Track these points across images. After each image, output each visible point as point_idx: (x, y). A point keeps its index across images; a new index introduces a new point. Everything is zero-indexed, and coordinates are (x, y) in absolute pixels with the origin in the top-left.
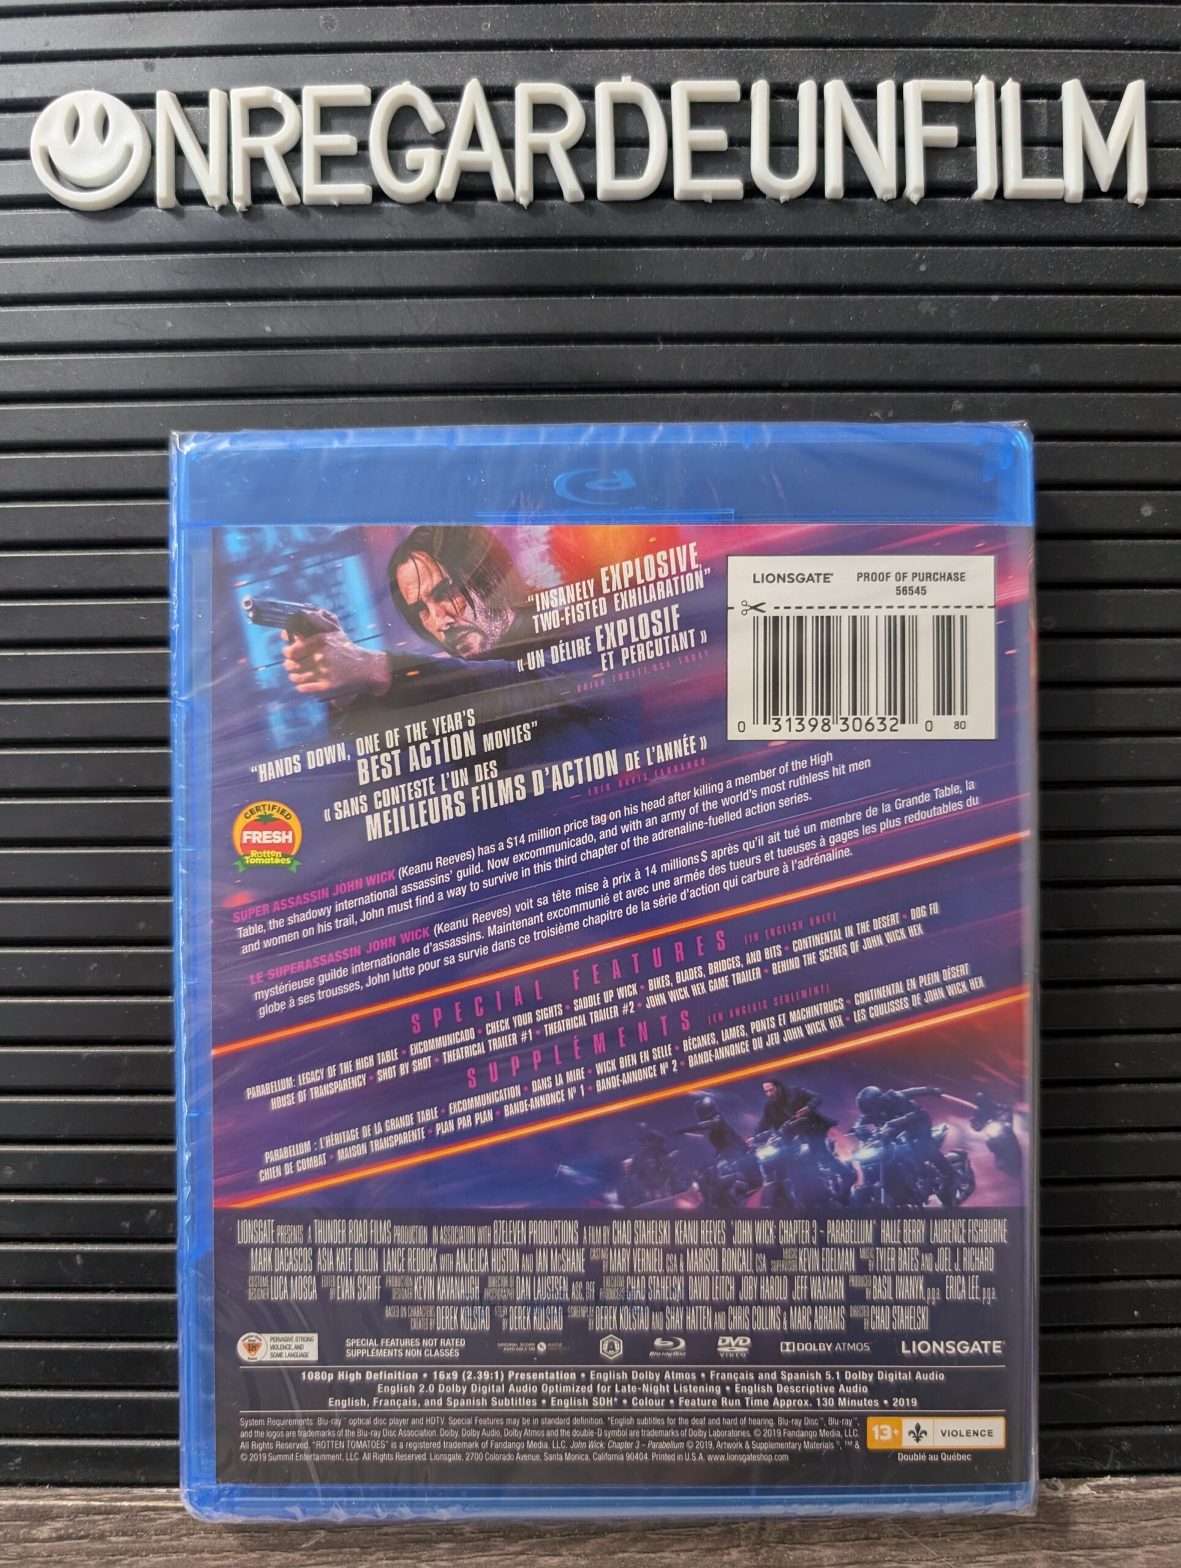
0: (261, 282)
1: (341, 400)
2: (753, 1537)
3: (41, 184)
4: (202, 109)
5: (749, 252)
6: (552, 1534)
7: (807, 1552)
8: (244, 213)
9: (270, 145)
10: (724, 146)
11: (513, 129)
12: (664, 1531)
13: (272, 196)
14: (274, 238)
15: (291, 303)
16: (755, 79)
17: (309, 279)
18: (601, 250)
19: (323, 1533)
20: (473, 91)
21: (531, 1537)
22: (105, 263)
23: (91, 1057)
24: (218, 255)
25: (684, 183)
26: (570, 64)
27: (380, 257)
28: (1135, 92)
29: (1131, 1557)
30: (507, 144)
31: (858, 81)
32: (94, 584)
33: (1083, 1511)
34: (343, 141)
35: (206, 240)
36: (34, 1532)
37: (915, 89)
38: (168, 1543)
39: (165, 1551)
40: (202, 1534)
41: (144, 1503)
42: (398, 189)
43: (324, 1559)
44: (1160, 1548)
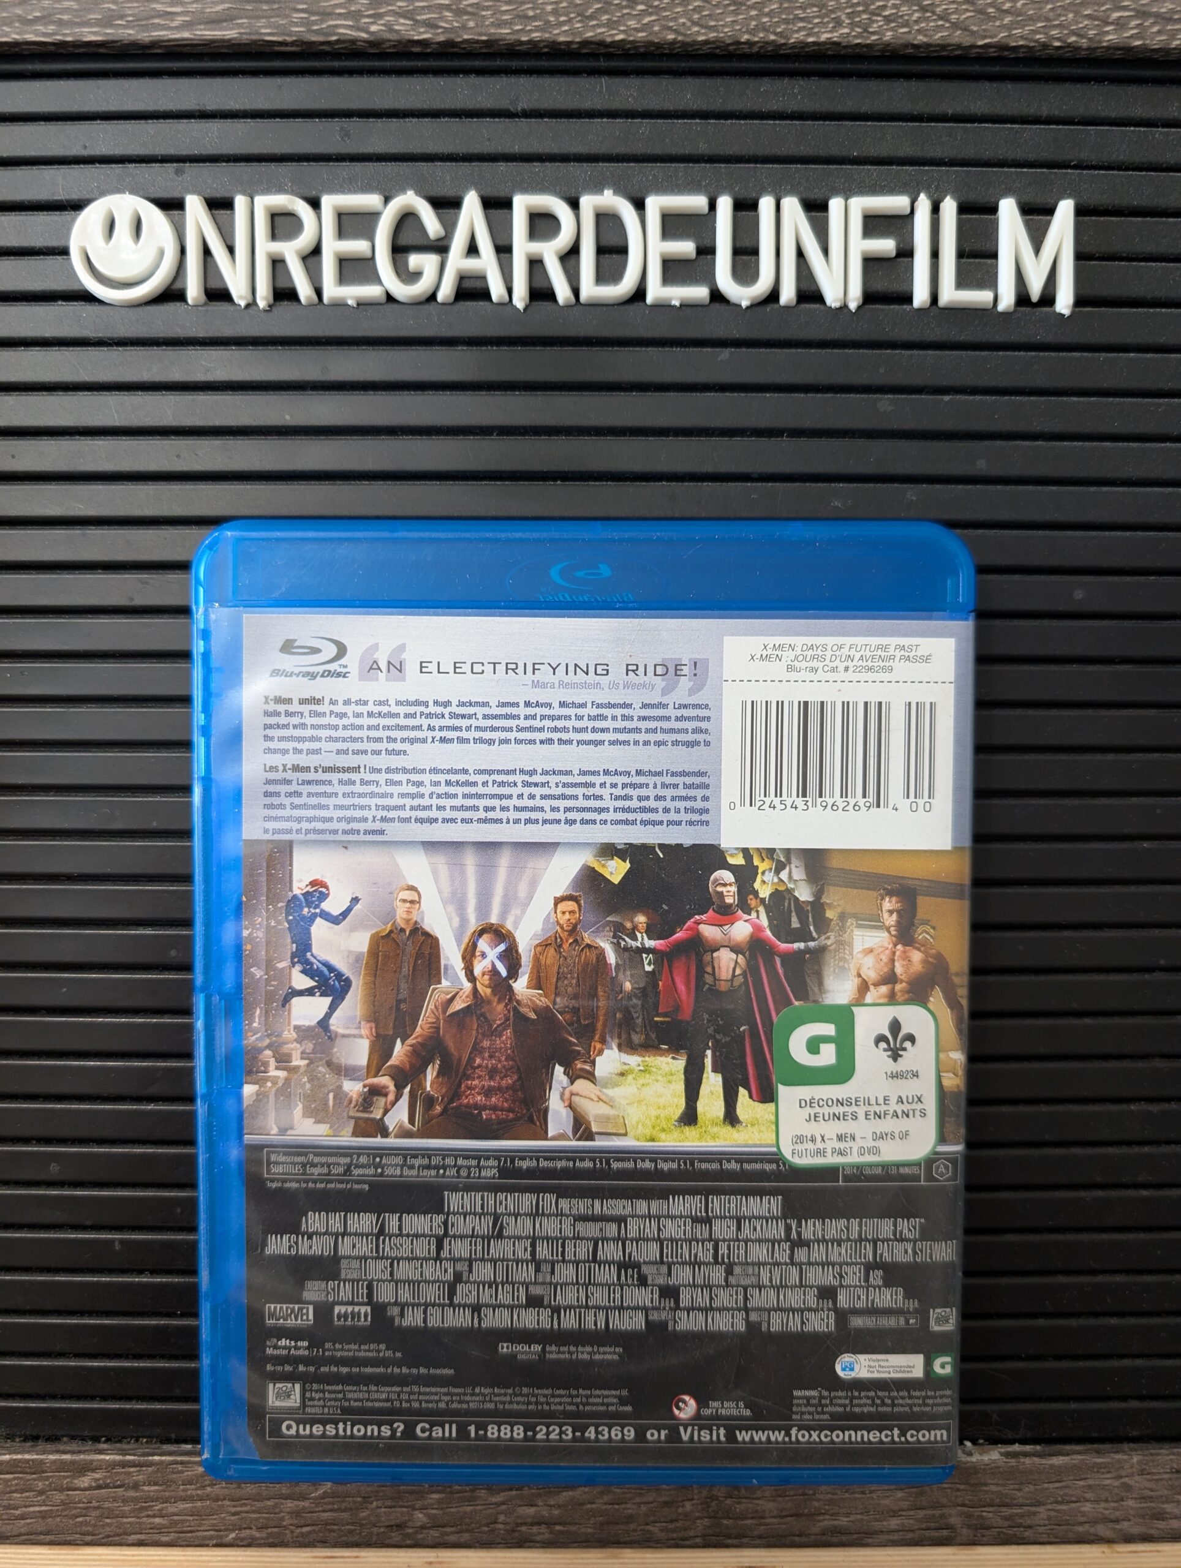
2: (705, 1493)
3: (80, 282)
4: (228, 212)
5: (725, 354)
6: (530, 1488)
7: (750, 1505)
8: (266, 309)
9: (290, 249)
10: (692, 255)
11: (510, 238)
13: (292, 294)
15: (308, 394)
16: (720, 194)
19: (329, 1484)
20: (471, 202)
21: (511, 1489)
24: (242, 349)
25: (656, 290)
28: (1065, 211)
29: (1035, 1514)
30: (504, 250)
31: (811, 197)
33: (993, 1473)
34: (357, 246)
36: (77, 1481)
39: (191, 1499)
40: (224, 1485)
42: (402, 291)
43: (330, 1507)
44: (1060, 1507)
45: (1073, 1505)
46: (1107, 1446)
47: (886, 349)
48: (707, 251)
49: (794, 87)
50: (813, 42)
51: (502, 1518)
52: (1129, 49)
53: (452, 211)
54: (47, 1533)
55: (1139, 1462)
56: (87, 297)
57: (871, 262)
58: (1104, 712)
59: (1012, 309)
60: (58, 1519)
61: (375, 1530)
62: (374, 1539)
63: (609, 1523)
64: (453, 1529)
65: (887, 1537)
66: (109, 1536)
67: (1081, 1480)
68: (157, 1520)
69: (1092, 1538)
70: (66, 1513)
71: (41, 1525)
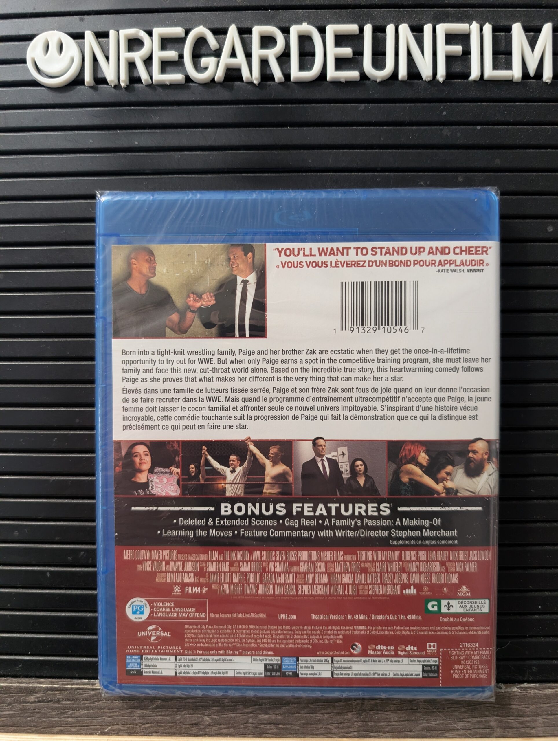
0: (133, 121)
1: (170, 176)
2: (359, 708)
3: (31, 75)
4: (106, 39)
5: (362, 106)
6: (265, 705)
7: (384, 715)
8: (125, 88)
9: (138, 56)
10: (351, 56)
11: (251, 48)
12: (317, 704)
13: (139, 80)
14: (139, 100)
15: (147, 131)
16: (366, 24)
17: (156, 120)
18: (292, 105)
19: (159, 701)
20: (233, 30)
21: (255, 705)
22: (61, 112)
23: (54, 480)
24: (113, 108)
25: (332, 73)
26: (278, 18)
27: (188, 109)
28: (547, 29)
29: (536, 720)
30: (248, 55)
31: (415, 24)
32: (56, 262)
33: (514, 699)
34: (171, 54)
35: (107, 101)
36: (27, 698)
37: (442, 28)
38: (88, 705)
39: (87, 708)
40: (104, 701)
41: (78, 686)
42: (198, 76)
43: (160, 713)
44: (550, 717)
48: (359, 53)
51: (250, 720)
53: (221, 36)
56: (36, 84)
59: (521, 80)
60: (18, 718)
61: (184, 726)
62: (183, 731)
63: (307, 724)
64: (225, 726)
65: (457, 733)
66: (44, 728)
68: (70, 720)
70: (22, 715)
71: (9, 721)
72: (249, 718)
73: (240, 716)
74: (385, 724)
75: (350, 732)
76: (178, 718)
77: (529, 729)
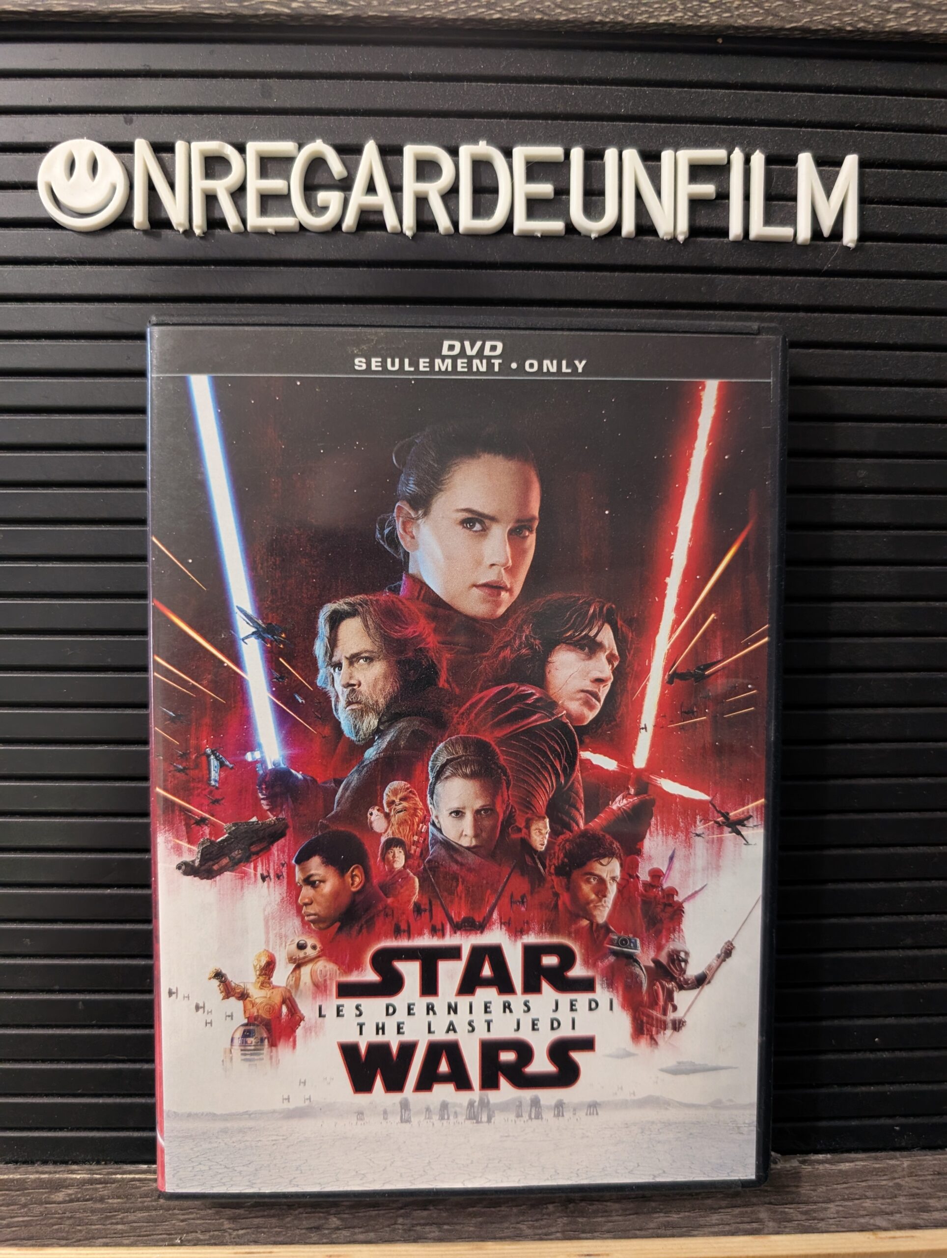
0: (215, 290)
3: (46, 211)
4: (169, 155)
5: (578, 276)
7: (600, 1207)
8: (200, 236)
9: (222, 186)
10: (551, 195)
11: (401, 178)
13: (222, 224)
14: (225, 256)
16: (575, 146)
17: (249, 288)
20: (371, 150)
22: (95, 272)
25: (521, 223)
28: (851, 162)
29: (826, 1209)
30: (396, 190)
31: (648, 150)
33: (792, 1177)
34: (276, 184)
35: (173, 256)
36: (53, 1196)
38: (150, 1204)
39: (147, 1209)
41: (132, 1176)
42: (314, 222)
43: (261, 1214)
44: (846, 1203)
45: (857, 1202)
46: (883, 1154)
47: (708, 273)
48: (563, 191)
49: (633, 60)
50: (653, 23)
51: (400, 1220)
52: (905, 34)
53: (354, 157)
54: (28, 1240)
55: (909, 1166)
56: (52, 224)
57: (695, 203)
58: (880, 568)
59: (808, 242)
60: (38, 1227)
61: (297, 1231)
62: (297, 1239)
64: (361, 1230)
65: (710, 1229)
66: (80, 1240)
67: (863, 1181)
68: (120, 1227)
69: (872, 1227)
70: (45, 1222)
71: (24, 1233)
72: (398, 1216)
73: (384, 1215)
74: (603, 1219)
75: (551, 1234)
76: (289, 1219)
77: (816, 1221)
